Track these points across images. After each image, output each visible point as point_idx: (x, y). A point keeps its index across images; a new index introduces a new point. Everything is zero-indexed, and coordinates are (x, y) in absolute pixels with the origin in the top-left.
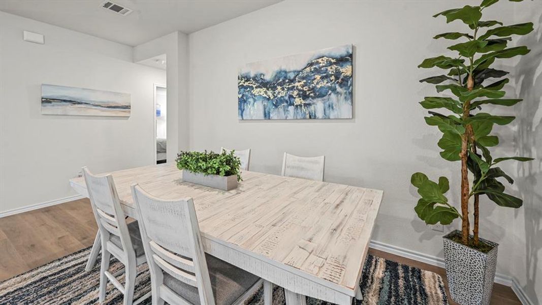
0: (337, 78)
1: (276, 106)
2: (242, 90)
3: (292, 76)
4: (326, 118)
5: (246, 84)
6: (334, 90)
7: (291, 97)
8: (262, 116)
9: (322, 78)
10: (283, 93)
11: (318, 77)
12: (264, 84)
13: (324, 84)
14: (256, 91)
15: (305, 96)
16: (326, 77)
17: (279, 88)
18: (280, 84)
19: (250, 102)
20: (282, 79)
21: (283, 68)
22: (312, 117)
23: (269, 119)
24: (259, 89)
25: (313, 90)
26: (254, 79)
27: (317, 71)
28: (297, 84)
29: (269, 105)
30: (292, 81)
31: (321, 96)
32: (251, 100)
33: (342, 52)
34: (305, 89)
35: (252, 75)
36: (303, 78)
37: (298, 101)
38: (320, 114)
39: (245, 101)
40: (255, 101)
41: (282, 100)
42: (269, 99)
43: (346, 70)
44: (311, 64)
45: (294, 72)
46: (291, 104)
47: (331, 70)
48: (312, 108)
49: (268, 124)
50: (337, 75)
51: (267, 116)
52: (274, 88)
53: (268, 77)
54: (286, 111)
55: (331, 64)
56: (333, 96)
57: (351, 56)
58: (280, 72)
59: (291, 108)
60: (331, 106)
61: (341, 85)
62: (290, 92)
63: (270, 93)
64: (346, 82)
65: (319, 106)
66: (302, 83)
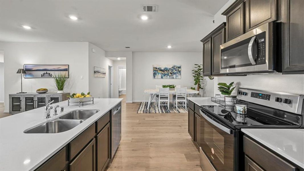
0: (178, 71)
1: (164, 75)
2: (155, 71)
3: (169, 69)
4: (176, 78)
5: (156, 70)
6: (178, 73)
7: (168, 74)
8: (161, 78)
9: (175, 70)
10: (166, 73)
11: (174, 70)
12: (161, 70)
13: (176, 72)
14: (159, 72)
15: (171, 74)
16: (176, 70)
17: (165, 72)
18: (166, 71)
19: (157, 74)
20: (166, 70)
21: (166, 67)
22: (173, 78)
23: (163, 78)
24: (160, 71)
25: (173, 73)
26: (158, 69)
27: (174, 69)
28: (170, 71)
29: (163, 75)
30: (168, 70)
31: (175, 74)
32: (158, 74)
33: (179, 66)
34: (172, 72)
35: (158, 68)
36: (171, 70)
37: (170, 75)
38: (175, 78)
39: (156, 74)
40: (159, 74)
41: (166, 74)
42: (163, 74)
43: (180, 69)
44: (173, 67)
45: (169, 68)
46: (168, 75)
47: (177, 69)
48: (173, 76)
49: (162, 80)
50: (178, 70)
51: (162, 78)
52: (164, 71)
53: (162, 69)
54: (167, 77)
55: (177, 68)
56: (177, 74)
57: (181, 67)
58: (166, 68)
59: (168, 76)
60: (177, 76)
61: (179, 72)
62: (168, 73)
63: (163, 72)
64: (180, 72)
65: (174, 76)
66: (171, 71)
